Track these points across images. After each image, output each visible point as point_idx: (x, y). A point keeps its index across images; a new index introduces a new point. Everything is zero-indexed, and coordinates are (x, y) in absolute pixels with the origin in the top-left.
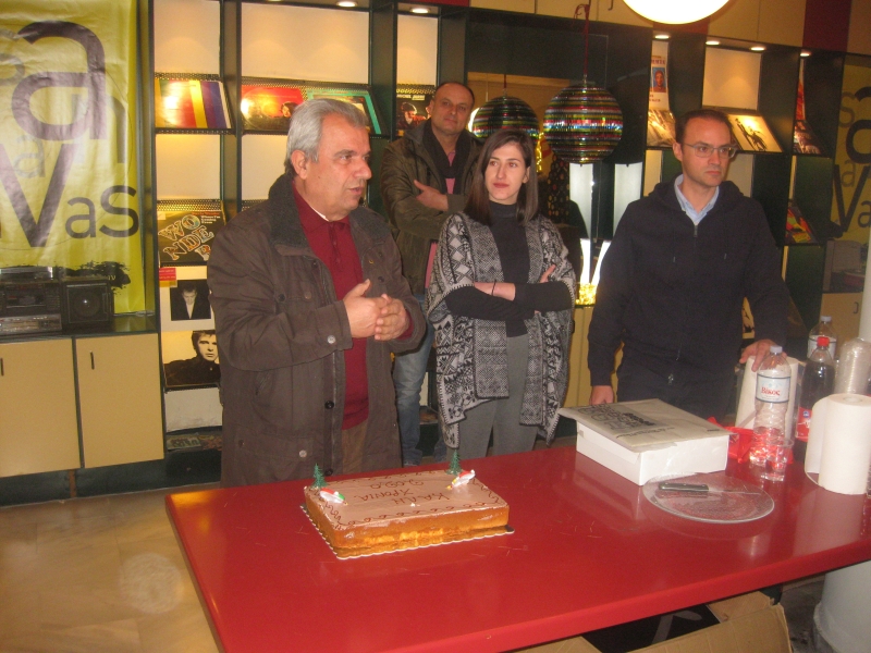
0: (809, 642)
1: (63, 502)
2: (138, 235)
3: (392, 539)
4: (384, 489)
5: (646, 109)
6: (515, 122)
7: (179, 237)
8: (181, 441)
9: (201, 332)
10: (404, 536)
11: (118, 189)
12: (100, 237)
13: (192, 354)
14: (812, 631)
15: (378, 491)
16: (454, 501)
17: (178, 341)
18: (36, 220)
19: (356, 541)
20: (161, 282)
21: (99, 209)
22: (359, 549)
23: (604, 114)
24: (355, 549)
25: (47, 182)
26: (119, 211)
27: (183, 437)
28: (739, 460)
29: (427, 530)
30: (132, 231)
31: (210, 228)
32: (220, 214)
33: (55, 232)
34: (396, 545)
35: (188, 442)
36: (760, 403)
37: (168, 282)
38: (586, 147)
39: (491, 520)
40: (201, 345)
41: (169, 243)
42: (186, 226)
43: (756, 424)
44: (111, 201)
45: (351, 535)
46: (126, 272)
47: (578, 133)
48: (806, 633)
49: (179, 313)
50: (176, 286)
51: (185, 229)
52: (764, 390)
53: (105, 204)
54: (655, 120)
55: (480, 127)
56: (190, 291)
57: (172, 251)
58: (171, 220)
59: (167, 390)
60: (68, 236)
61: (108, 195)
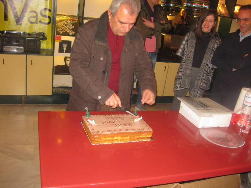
0: (245, 182)
1: (20, 105)
2: (51, 25)
3: (111, 139)
4: (110, 120)
5: (218, 3)
6: (174, 2)
7: (63, 26)
8: (58, 90)
9: (67, 57)
10: (115, 138)
11: (46, 9)
12: (39, 24)
13: (63, 64)
14: (247, 179)
15: (108, 120)
16: (134, 127)
17: (60, 59)
18: (19, 17)
19: (98, 138)
20: (55, 40)
21: (39, 15)
22: (99, 141)
23: (204, 2)
24: (98, 141)
25: (23, 5)
26: (45, 16)
27: (59, 89)
28: (234, 124)
29: (124, 137)
30: (49, 23)
31: (73, 24)
32: (77, 21)
33: (25, 21)
34: (112, 141)
35: (60, 91)
36: (244, 106)
37: (59, 40)
38: (196, 12)
39: (146, 135)
40: (67, 61)
41: (60, 28)
42: (66, 23)
43: (241, 112)
44: (43, 13)
45: (97, 136)
46: (46, 36)
47: (195, 8)
48: (244, 179)
49: (61, 50)
50: (61, 42)
51: (65, 24)
52: (246, 102)
53: (41, 14)
54: (220, 7)
55: (163, 3)
56: (65, 44)
57: (60, 31)
58: (61, 21)
59: (55, 74)
60: (29, 23)
61: (43, 11)
